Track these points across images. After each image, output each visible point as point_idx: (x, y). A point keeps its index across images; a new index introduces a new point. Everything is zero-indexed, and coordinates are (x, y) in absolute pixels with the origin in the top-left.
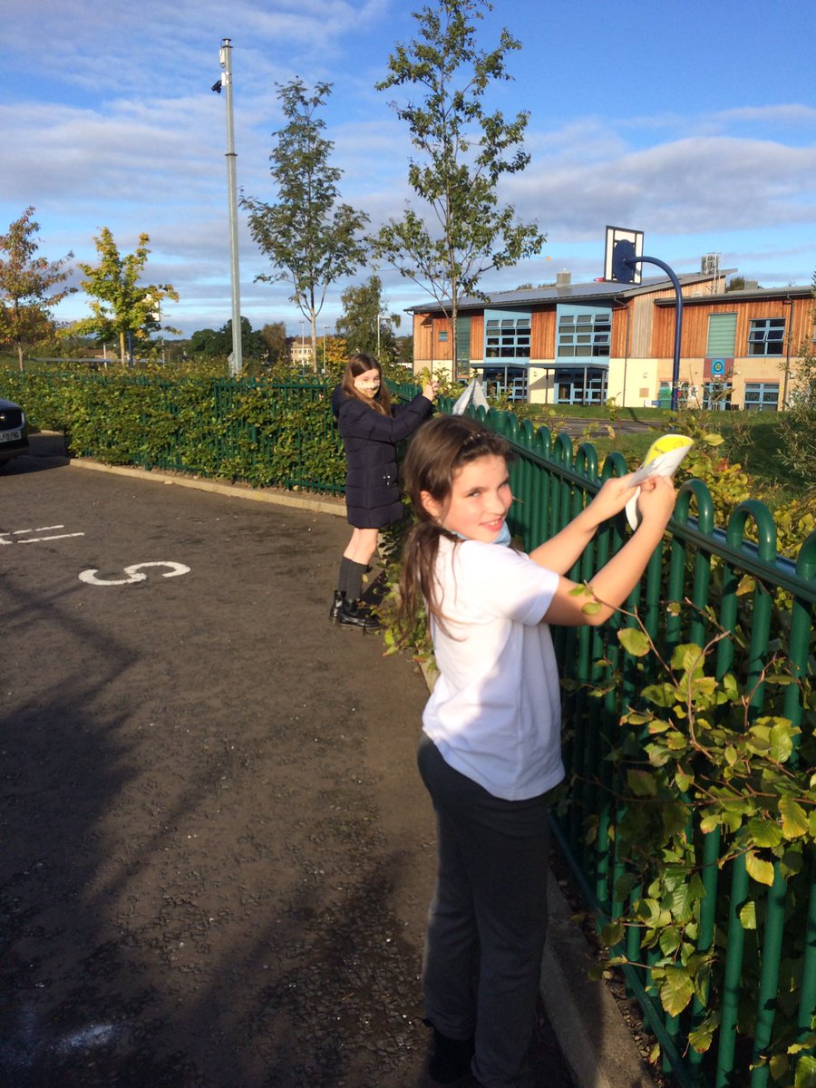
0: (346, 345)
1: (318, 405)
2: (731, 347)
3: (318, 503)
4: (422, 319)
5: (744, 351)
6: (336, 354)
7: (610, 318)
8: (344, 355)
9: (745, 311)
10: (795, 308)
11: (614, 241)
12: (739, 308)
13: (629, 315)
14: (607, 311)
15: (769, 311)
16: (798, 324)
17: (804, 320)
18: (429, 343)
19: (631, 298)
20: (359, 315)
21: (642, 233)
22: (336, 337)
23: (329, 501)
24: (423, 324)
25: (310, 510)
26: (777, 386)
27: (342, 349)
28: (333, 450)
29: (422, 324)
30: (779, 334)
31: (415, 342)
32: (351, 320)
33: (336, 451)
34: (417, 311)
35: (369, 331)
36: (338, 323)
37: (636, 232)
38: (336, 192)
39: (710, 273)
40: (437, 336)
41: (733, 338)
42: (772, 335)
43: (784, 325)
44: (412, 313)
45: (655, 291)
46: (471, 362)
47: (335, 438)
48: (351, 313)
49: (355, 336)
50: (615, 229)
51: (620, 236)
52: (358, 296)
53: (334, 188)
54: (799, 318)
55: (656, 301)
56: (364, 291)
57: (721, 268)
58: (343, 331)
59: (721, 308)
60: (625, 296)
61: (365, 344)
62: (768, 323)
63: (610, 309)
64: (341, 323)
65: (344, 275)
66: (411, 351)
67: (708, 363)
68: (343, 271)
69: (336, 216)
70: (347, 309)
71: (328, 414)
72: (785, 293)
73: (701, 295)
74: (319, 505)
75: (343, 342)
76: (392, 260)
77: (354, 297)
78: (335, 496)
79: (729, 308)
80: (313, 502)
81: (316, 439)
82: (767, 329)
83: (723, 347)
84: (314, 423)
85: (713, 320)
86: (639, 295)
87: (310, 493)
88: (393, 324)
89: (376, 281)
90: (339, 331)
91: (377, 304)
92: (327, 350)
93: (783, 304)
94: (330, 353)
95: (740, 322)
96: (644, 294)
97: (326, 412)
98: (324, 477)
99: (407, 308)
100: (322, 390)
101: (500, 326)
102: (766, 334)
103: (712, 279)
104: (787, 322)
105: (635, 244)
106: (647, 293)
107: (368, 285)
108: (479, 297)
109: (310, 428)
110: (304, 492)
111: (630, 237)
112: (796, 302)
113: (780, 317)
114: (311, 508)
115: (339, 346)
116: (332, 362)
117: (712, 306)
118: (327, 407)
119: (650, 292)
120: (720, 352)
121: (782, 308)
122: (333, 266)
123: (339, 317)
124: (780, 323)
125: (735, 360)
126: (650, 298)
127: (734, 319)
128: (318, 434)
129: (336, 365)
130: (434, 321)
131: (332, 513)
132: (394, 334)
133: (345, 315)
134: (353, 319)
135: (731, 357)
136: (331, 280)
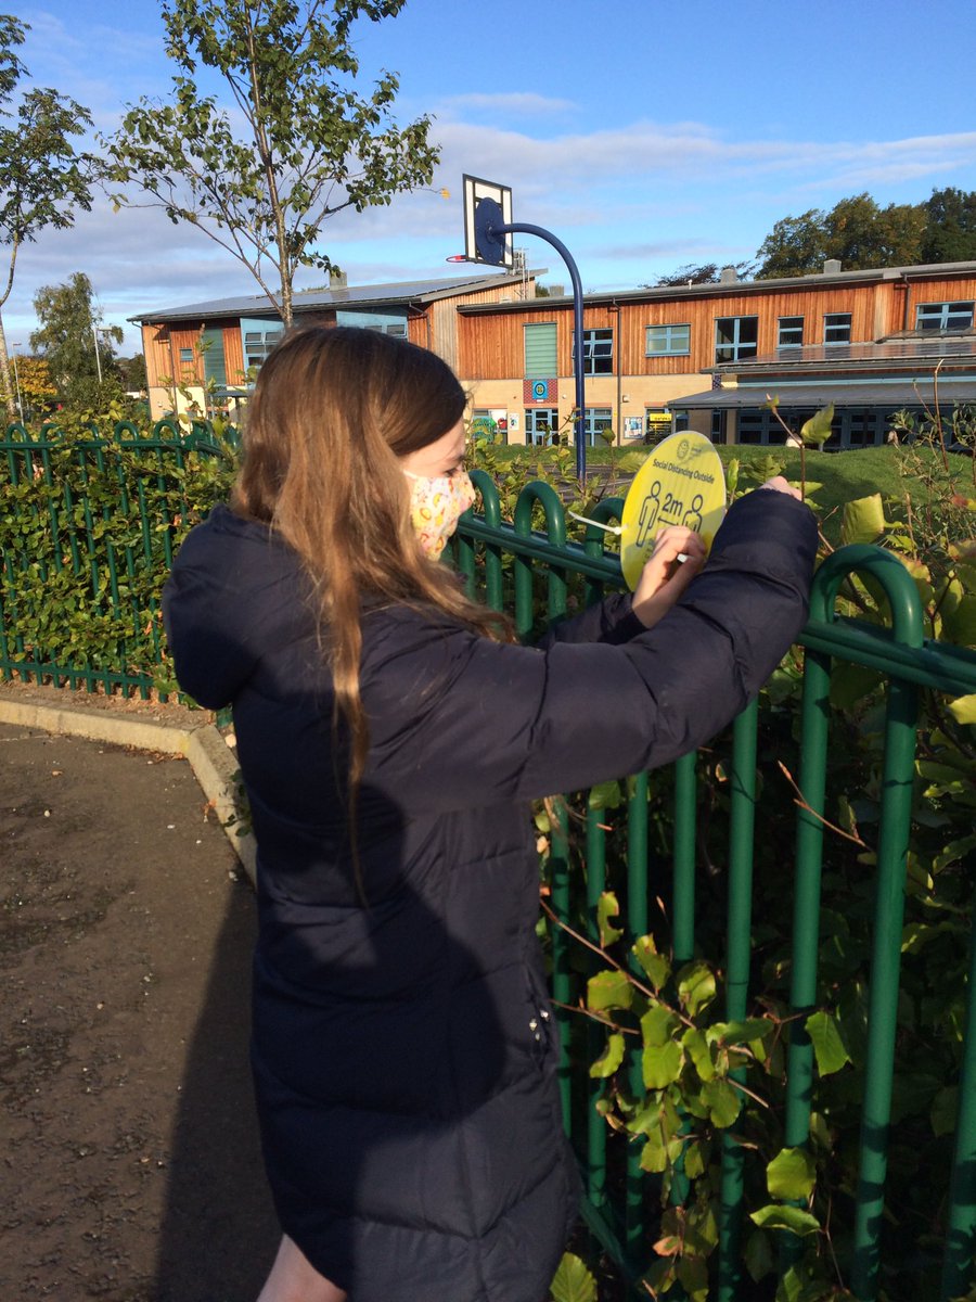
0: (48, 368)
1: (33, 491)
2: (553, 365)
3: (56, 713)
4: (154, 332)
5: (568, 370)
6: (35, 382)
7: (406, 329)
8: (46, 383)
9: (565, 319)
10: (622, 316)
11: (476, 199)
12: (558, 316)
13: (429, 326)
14: (401, 320)
15: (594, 320)
16: (627, 337)
17: (633, 331)
18: (167, 363)
19: (430, 303)
20: (62, 326)
21: (509, 189)
22: (33, 358)
23: (80, 706)
24: (157, 338)
25: (39, 731)
26: (609, 411)
27: (43, 374)
28: (82, 593)
29: (155, 339)
30: (607, 348)
31: (148, 364)
32: (51, 334)
33: (90, 595)
34: (146, 321)
35: (79, 348)
36: (32, 337)
37: (503, 188)
38: (19, 67)
39: (517, 274)
40: (178, 355)
41: (554, 354)
42: (599, 349)
43: (611, 338)
44: (139, 323)
45: (457, 296)
46: (229, 388)
47: (81, 563)
48: (51, 325)
49: (60, 356)
50: (475, 180)
51: (484, 192)
52: (58, 300)
53: (14, 59)
54: (627, 328)
55: (459, 308)
56: (66, 294)
57: (529, 268)
58: (41, 349)
59: (538, 317)
60: (423, 301)
61: (75, 366)
62: (593, 335)
63: (405, 318)
64: (37, 339)
65: (50, 226)
66: (144, 376)
67: (527, 384)
68: (49, 217)
69: (23, 111)
70: (44, 319)
71: (60, 509)
72: (611, 297)
73: (511, 302)
74: (60, 718)
75: (44, 364)
76: (150, 185)
77: (52, 303)
78: (95, 690)
79: (546, 317)
80: (42, 711)
81: (36, 566)
82: (593, 342)
83: (544, 365)
84: (26, 530)
85: (529, 332)
86: (439, 300)
87: (34, 683)
88: (114, 340)
89: (82, 280)
90: (35, 350)
91: (87, 312)
92: (21, 376)
93: (609, 311)
94: (26, 380)
95: (561, 334)
96: (445, 298)
97: (55, 505)
98: (66, 651)
99: (130, 317)
100: (37, 454)
101: (263, 340)
102: (592, 348)
103: (520, 282)
104: (615, 334)
105: (501, 205)
106: (448, 298)
107: (71, 284)
108: (320, 265)
109: (18, 542)
110: (18, 681)
111: (494, 195)
112: (623, 308)
113: (606, 328)
114: (38, 723)
115: (37, 371)
116: (29, 393)
117: (527, 315)
118: (57, 492)
119: (451, 297)
120: (539, 371)
121: (608, 317)
122: (27, 207)
123: (34, 331)
124: (606, 334)
125: (559, 380)
126: (452, 304)
127: (553, 330)
128: (40, 556)
129: (36, 396)
130: (172, 334)
131: (94, 736)
132: (115, 353)
133: (42, 327)
134: (54, 332)
135: (554, 377)
136: (26, 236)
